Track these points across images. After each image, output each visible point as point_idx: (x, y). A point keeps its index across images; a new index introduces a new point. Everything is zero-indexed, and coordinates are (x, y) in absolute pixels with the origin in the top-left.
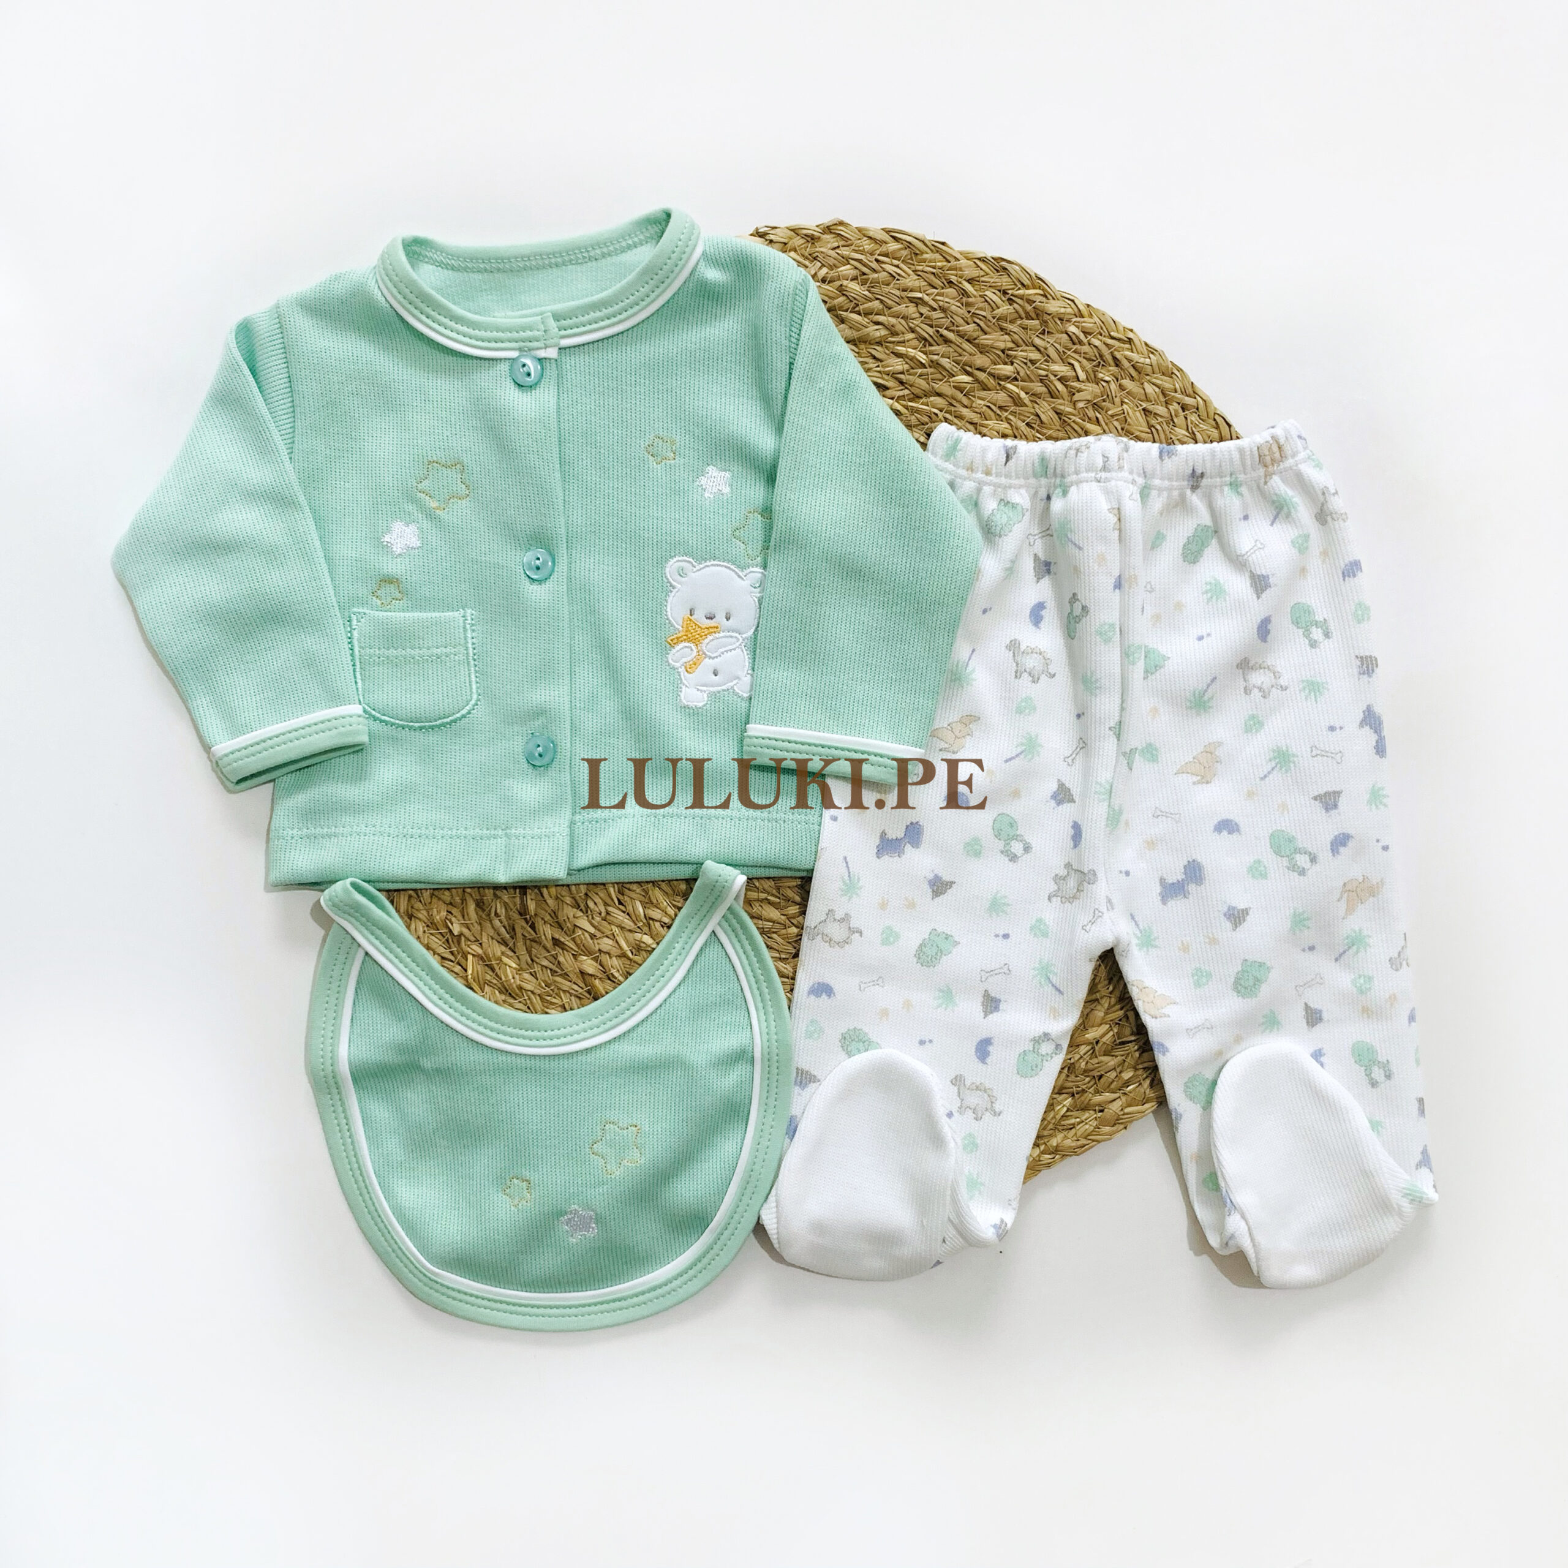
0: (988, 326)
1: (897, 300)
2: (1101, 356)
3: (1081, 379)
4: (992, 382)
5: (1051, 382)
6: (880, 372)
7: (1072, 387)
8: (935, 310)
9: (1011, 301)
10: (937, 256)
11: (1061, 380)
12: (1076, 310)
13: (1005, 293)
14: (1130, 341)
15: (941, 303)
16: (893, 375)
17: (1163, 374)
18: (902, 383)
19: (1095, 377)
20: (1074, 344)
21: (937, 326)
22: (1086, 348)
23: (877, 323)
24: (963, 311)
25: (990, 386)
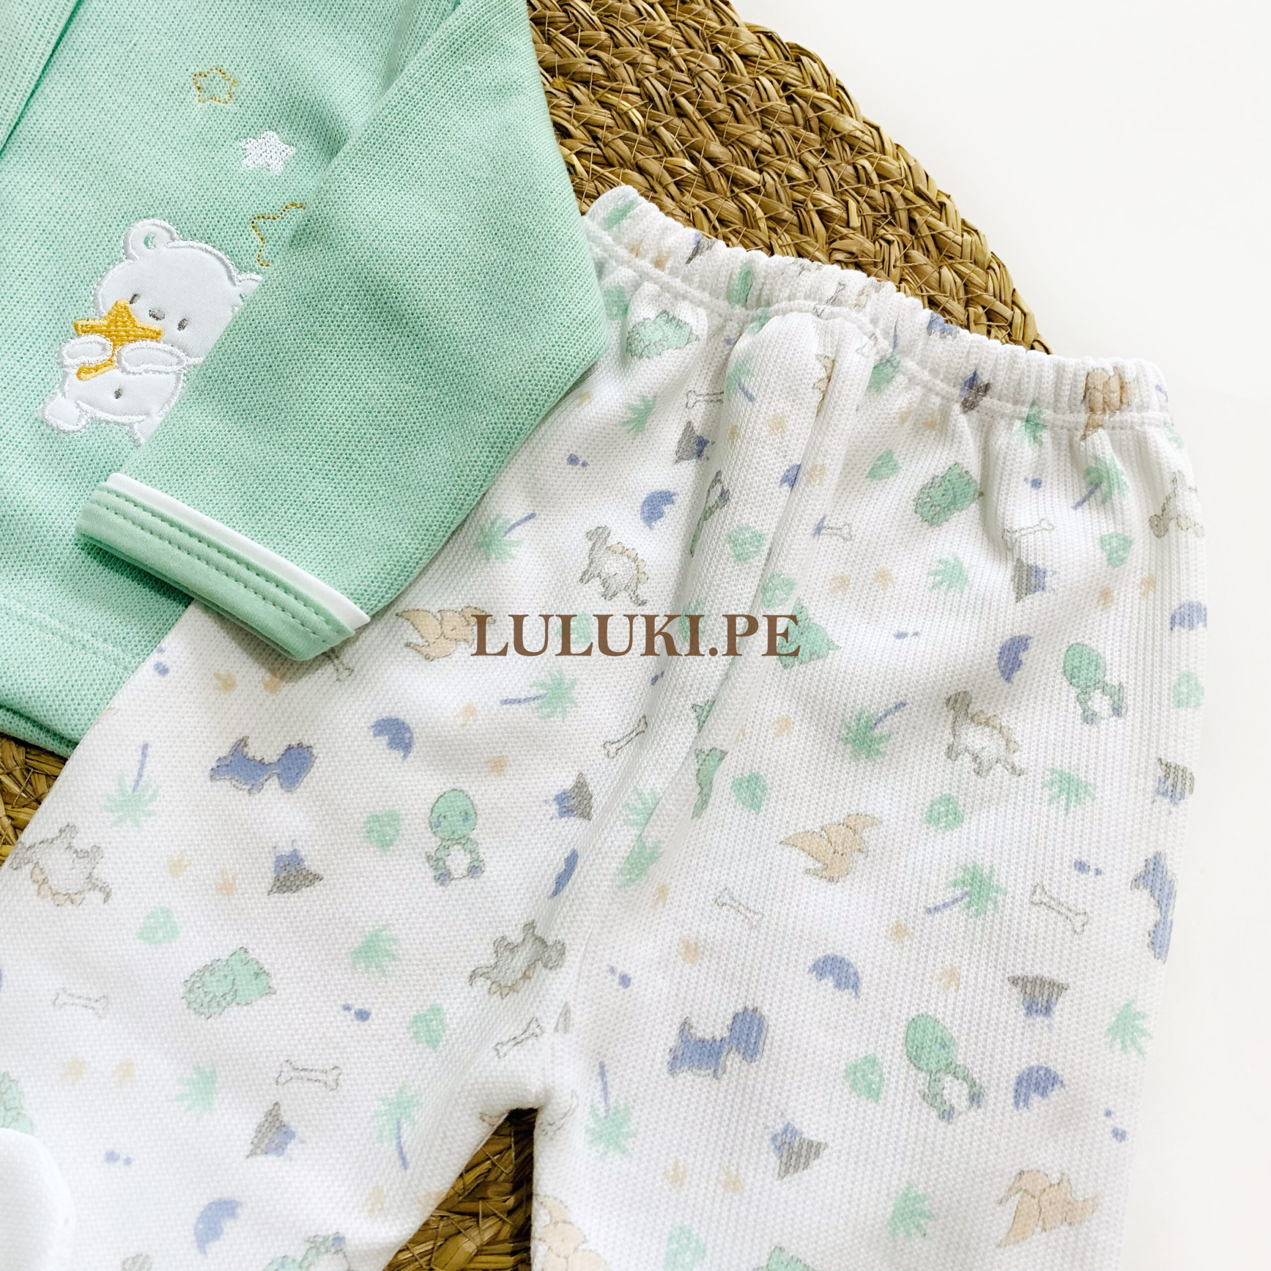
0: (747, 116)
1: (633, 40)
2: (893, 210)
3: (851, 225)
4: (721, 183)
5: (808, 212)
6: (569, 114)
7: (835, 231)
8: (682, 71)
9: (790, 99)
10: (711, 14)
11: (822, 214)
12: (878, 143)
13: (785, 87)
14: (942, 205)
15: (692, 65)
16: (588, 126)
17: (975, 263)
18: (595, 138)
19: (874, 231)
20: (859, 181)
21: (673, 89)
22: (876, 193)
23: (595, 57)
24: (717, 83)
25: (717, 186)
